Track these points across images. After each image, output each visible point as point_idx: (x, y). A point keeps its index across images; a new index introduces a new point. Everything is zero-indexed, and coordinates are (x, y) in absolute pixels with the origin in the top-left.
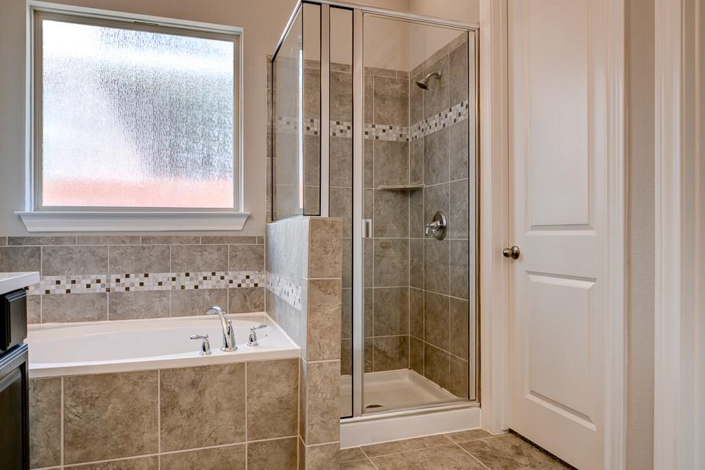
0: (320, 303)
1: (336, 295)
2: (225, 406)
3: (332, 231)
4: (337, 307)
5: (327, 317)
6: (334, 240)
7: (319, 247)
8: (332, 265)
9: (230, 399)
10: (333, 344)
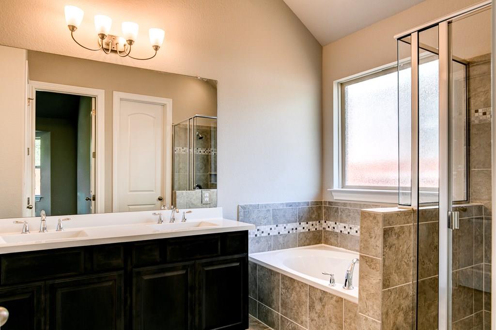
0: (366, 273)
1: (377, 271)
2: (334, 320)
3: (374, 222)
4: (378, 281)
5: (371, 285)
6: (376, 228)
7: (365, 232)
8: (375, 247)
9: (336, 318)
10: (375, 307)
